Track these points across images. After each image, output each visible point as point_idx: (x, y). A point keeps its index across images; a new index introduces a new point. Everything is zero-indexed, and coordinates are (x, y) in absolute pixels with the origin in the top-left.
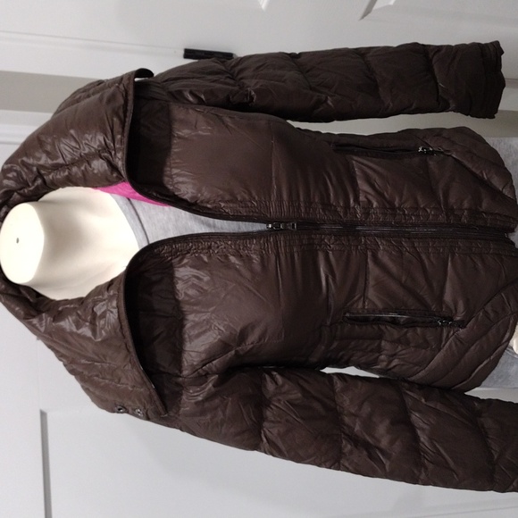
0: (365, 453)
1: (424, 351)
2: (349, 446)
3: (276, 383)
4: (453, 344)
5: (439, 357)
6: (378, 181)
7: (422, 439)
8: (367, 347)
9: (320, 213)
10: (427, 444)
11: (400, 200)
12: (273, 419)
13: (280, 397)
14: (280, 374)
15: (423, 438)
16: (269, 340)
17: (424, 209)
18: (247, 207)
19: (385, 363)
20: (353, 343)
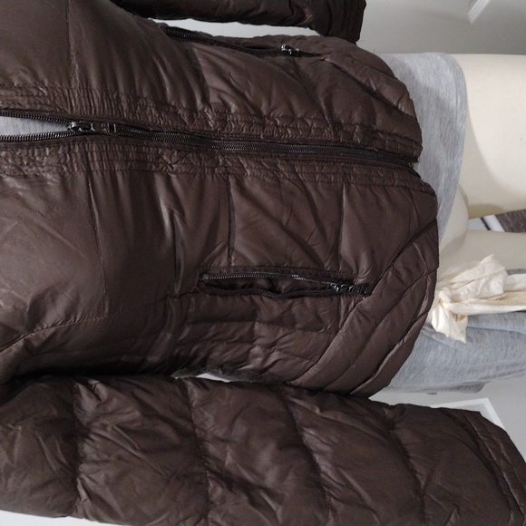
0: (245, 498)
1: (315, 334)
2: (220, 490)
3: (98, 397)
4: (355, 321)
5: (336, 342)
6: (234, 76)
7: (323, 468)
8: (235, 332)
9: (152, 115)
10: (330, 473)
11: (269, 104)
12: (94, 457)
13: (105, 421)
14: (102, 382)
15: (324, 465)
16: (83, 316)
17: (302, 119)
18: (29, 95)
19: (259, 360)
20: (213, 328)
